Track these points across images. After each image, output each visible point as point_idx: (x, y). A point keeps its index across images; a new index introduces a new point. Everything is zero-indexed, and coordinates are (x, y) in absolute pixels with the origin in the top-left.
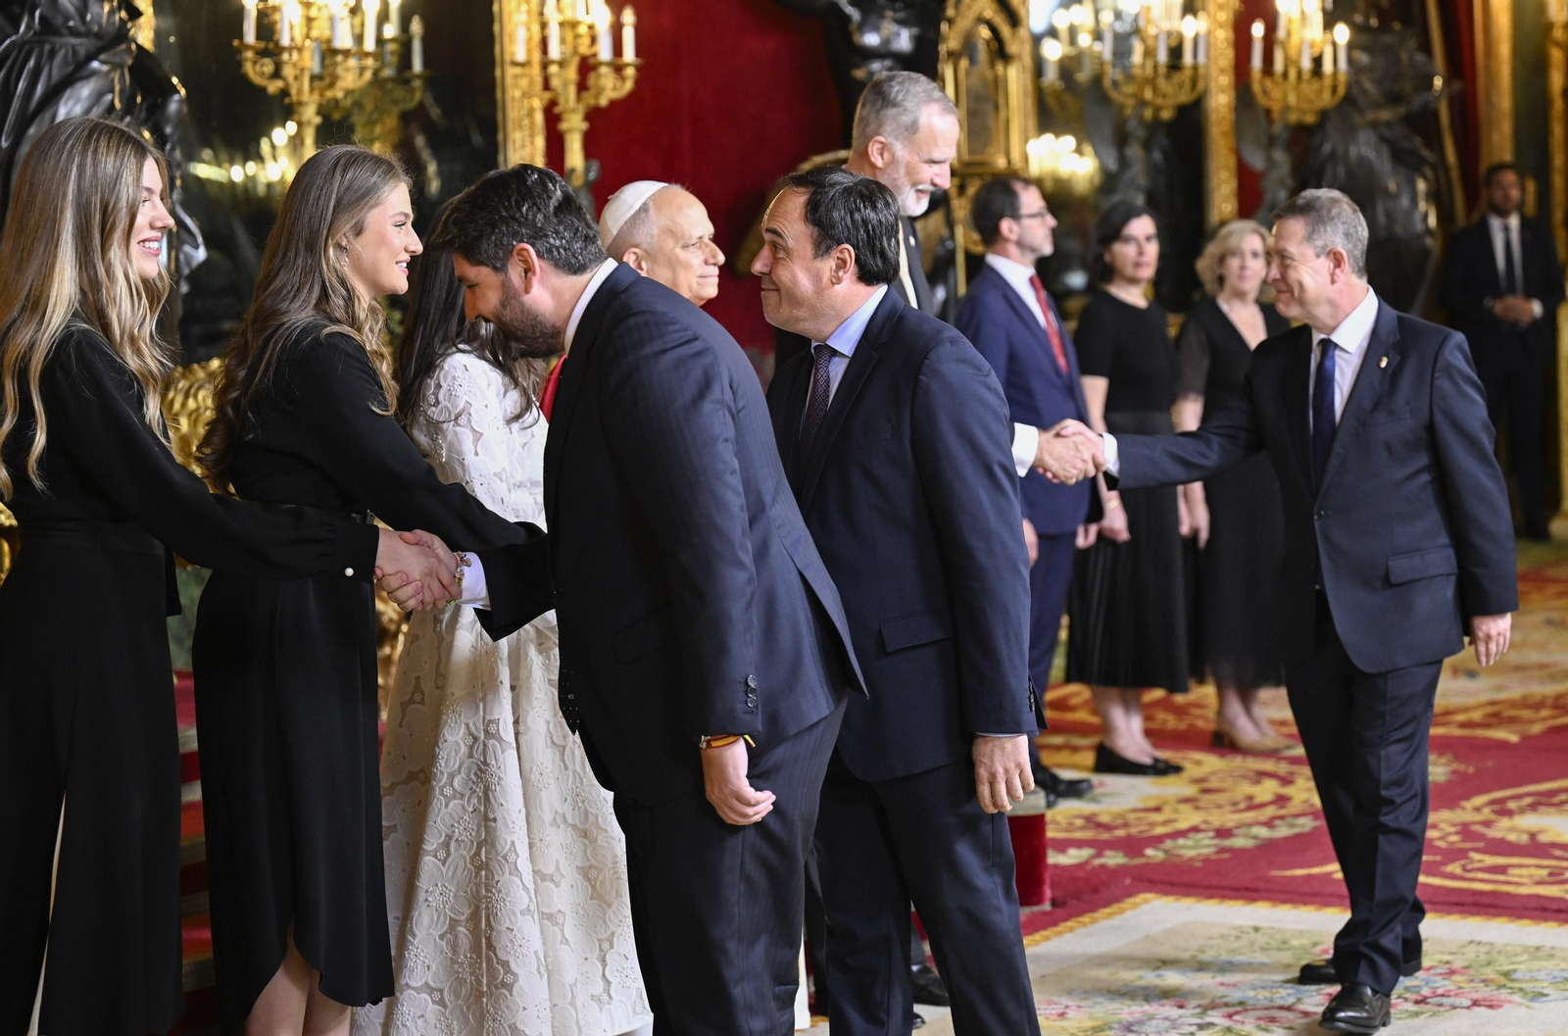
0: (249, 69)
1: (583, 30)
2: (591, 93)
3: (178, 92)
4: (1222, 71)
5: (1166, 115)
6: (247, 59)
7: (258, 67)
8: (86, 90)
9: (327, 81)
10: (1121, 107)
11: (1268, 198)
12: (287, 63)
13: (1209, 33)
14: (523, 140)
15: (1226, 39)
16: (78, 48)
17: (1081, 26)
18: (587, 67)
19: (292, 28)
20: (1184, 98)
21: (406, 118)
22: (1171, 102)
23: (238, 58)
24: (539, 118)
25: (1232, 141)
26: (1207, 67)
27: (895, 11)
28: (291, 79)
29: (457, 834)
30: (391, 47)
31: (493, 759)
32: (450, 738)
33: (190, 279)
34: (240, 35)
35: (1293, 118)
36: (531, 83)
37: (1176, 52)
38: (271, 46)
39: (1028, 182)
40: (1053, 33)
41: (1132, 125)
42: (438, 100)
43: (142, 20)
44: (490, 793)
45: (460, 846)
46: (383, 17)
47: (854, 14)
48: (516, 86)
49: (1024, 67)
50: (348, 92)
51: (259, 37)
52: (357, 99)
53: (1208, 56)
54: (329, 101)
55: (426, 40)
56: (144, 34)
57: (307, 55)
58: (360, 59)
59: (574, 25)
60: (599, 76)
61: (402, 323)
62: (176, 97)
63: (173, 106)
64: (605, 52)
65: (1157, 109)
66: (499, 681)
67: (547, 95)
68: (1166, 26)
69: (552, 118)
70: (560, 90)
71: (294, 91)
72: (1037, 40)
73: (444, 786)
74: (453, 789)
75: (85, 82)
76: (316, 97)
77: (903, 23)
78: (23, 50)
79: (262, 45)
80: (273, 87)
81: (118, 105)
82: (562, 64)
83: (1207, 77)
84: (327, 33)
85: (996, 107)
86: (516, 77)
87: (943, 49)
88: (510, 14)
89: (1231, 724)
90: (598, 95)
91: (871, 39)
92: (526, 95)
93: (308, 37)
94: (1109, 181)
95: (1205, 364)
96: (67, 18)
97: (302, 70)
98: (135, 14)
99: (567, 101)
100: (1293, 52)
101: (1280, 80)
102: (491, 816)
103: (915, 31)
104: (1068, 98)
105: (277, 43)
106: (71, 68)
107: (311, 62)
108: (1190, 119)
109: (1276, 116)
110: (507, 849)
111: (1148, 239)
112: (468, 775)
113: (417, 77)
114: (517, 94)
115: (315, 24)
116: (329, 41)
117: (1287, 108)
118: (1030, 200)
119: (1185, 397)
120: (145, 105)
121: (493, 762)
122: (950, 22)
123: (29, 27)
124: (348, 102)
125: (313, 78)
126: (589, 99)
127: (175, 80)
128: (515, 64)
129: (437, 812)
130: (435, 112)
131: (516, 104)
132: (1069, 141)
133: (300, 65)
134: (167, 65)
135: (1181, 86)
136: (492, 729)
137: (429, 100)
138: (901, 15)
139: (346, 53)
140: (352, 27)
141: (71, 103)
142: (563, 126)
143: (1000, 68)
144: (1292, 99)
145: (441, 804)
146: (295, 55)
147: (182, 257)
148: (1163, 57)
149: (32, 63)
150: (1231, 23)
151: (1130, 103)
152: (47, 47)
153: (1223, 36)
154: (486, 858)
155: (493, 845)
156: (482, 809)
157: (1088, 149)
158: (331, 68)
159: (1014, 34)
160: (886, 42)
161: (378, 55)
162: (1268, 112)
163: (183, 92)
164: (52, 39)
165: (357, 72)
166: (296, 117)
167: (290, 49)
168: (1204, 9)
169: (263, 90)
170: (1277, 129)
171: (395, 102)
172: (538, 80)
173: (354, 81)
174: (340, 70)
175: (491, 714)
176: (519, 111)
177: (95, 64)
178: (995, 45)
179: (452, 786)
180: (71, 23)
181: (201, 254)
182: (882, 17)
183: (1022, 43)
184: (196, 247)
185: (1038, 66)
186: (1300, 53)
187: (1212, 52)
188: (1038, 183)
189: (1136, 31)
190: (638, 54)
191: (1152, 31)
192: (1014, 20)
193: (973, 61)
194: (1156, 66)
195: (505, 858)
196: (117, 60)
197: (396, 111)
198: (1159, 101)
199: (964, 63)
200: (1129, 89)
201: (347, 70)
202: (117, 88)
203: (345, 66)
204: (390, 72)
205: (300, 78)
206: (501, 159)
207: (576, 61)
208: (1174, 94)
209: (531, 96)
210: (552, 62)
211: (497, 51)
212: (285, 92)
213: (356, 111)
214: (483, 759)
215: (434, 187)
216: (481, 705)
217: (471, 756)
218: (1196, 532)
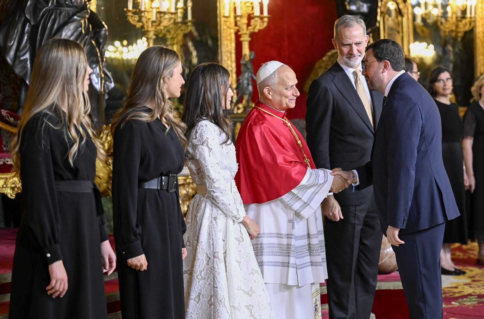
0: (130, 19)
1: (249, 4)
2: (252, 27)
3: (105, 27)
4: (481, 19)
5: (460, 35)
6: (129, 15)
7: (133, 18)
8: (72, 27)
9: (158, 23)
10: (444, 32)
12: (143, 17)
14: (228, 45)
16: (69, 11)
17: (429, 2)
18: (250, 17)
19: (145, 4)
20: (467, 28)
21: (185, 36)
22: (462, 30)
23: (126, 15)
24: (233, 36)
26: (475, 17)
28: (145, 22)
29: (202, 293)
30: (180, 11)
32: (200, 258)
33: (108, 94)
34: (127, 7)
36: (230, 24)
37: (464, 12)
38: (138, 10)
40: (419, 5)
41: (448, 39)
42: (197, 29)
43: (92, 1)
44: (215, 278)
45: (204, 297)
48: (225, 25)
49: (408, 18)
50: (165, 27)
51: (133, 8)
52: (168, 29)
53: (475, 13)
54: (158, 30)
55: (192, 8)
56: (93, 6)
58: (169, 15)
59: (246, 3)
60: (255, 21)
62: (104, 29)
63: (103, 32)
64: (257, 13)
65: (457, 33)
66: (218, 238)
67: (236, 28)
68: (461, 4)
69: (238, 36)
70: (241, 26)
71: (146, 27)
72: (413, 7)
73: (198, 275)
74: (201, 276)
75: (71, 24)
76: (153, 29)
77: (364, 2)
78: (50, 12)
79: (135, 10)
80: (139, 25)
81: (83, 32)
82: (241, 16)
83: (475, 21)
84: (158, 6)
85: (399, 32)
86: (225, 21)
87: (379, 10)
90: (254, 28)
91: (353, 8)
93: (151, 7)
94: (439, 59)
95: (474, 126)
97: (149, 19)
99: (243, 30)
102: (215, 286)
103: (369, 5)
104: (425, 29)
105: (140, 10)
106: (67, 19)
107: (152, 16)
108: (469, 37)
110: (221, 298)
111: (448, 80)
112: (207, 271)
113: (190, 21)
114: (225, 27)
115: (153, 2)
116: (159, 9)
119: (467, 138)
120: (93, 32)
121: (216, 267)
122: (382, 1)
123: (52, 4)
124: (165, 30)
125: (153, 22)
126: (251, 29)
127: (103, 23)
128: (225, 17)
129: (195, 285)
130: (196, 34)
131: (225, 31)
132: (425, 44)
133: (148, 17)
134: (100, 17)
135: (466, 24)
136: (216, 255)
137: (194, 30)
139: (165, 13)
141: (67, 31)
142: (242, 39)
143: (400, 18)
145: (197, 282)
146: (146, 14)
147: (106, 86)
148: (459, 14)
149: (53, 17)
151: (447, 30)
152: (58, 11)
153: (481, 6)
154: (214, 301)
155: (216, 296)
156: (212, 283)
157: (432, 46)
158: (160, 18)
159: (405, 6)
160: (358, 8)
161: (175, 14)
163: (106, 26)
164: (60, 8)
165: (168, 20)
166: (146, 36)
167: (144, 12)
169: (135, 26)
171: (182, 30)
172: (233, 22)
173: (167, 23)
174: (162, 19)
176: (226, 34)
177: (75, 17)
178: (398, 10)
179: (201, 275)
180: (67, 3)
181: (112, 85)
183: (408, 10)
184: (111, 83)
185: (414, 18)
187: (478, 12)
190: (269, 13)
191: (455, 4)
193: (390, 15)
194: (456, 17)
195: (221, 301)
196: (83, 15)
197: (182, 34)
198: (458, 30)
199: (387, 16)
200: (447, 25)
201: (165, 19)
202: (83, 25)
203: (164, 17)
204: (179, 20)
205: (148, 22)
206: (219, 51)
207: (247, 15)
208: (464, 27)
209: (230, 29)
210: (238, 16)
211: (218, 12)
212: (143, 27)
213: (168, 34)
214: (212, 266)
215: (195, 61)
216: (212, 246)
217: (208, 265)
218: (470, 186)
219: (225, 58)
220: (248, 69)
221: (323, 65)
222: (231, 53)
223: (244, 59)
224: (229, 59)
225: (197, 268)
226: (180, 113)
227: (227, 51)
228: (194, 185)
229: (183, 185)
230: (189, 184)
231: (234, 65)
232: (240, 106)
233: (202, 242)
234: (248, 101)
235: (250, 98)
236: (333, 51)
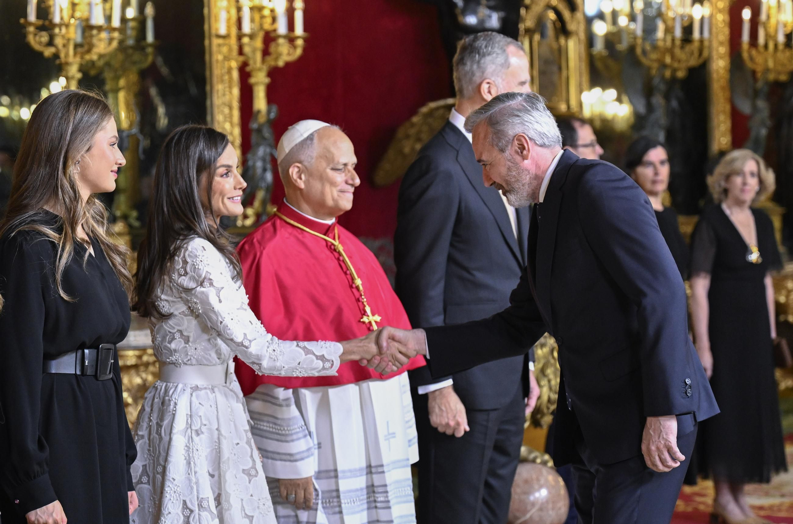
0: (31, 39)
1: (266, 12)
2: (273, 56)
4: (721, 44)
5: (681, 74)
6: (30, 33)
7: (37, 38)
9: (86, 48)
10: (649, 69)
11: (753, 134)
12: (57, 35)
13: (711, 16)
14: (224, 91)
15: (724, 21)
17: (621, 11)
18: (269, 38)
19: (61, 10)
20: (694, 62)
21: (144, 74)
22: (683, 65)
23: (24, 31)
24: (235, 75)
25: (728, 94)
26: (710, 41)
28: (60, 46)
30: (131, 24)
32: (173, 510)
34: (25, 15)
35: (771, 77)
36: (230, 50)
37: (688, 30)
38: (47, 23)
39: (583, 121)
40: (600, 16)
41: (656, 81)
42: (166, 62)
46: (126, 4)
48: (220, 52)
49: (579, 40)
50: (101, 56)
51: (38, 17)
52: (108, 61)
53: (710, 33)
54: (88, 62)
55: (156, 19)
57: (72, 30)
58: (109, 33)
59: (260, 9)
60: (278, 45)
64: (282, 28)
65: (674, 71)
67: (241, 59)
68: (681, 11)
69: (245, 74)
70: (250, 55)
71: (62, 55)
72: (589, 21)
76: (78, 59)
77: (493, 8)
79: (40, 22)
80: (48, 52)
82: (252, 37)
83: (710, 47)
84: (86, 15)
85: (560, 68)
86: (219, 45)
87: (522, 27)
88: (216, 2)
89: (724, 508)
90: (277, 59)
91: (471, 20)
92: (227, 58)
93: (73, 17)
94: (639, 121)
97: (69, 40)
99: (255, 63)
100: (771, 30)
101: (761, 49)
103: (502, 14)
104: (611, 63)
105: (51, 21)
107: (75, 34)
108: (698, 77)
109: (759, 75)
111: (662, 163)
113: (150, 45)
114: (220, 57)
115: (78, 8)
116: (87, 20)
117: (767, 70)
118: (585, 134)
119: (697, 276)
122: (527, 8)
124: (101, 63)
125: (76, 46)
126: (271, 61)
128: (219, 36)
130: (164, 70)
131: (219, 65)
132: (612, 93)
133: (67, 36)
135: (692, 53)
136: (205, 504)
137: (160, 61)
138: (492, 3)
139: (100, 28)
140: (104, 10)
142: (252, 80)
143: (562, 41)
144: (771, 64)
146: (64, 30)
148: (678, 33)
150: (727, 9)
151: (655, 65)
153: (722, 18)
157: (625, 98)
158: (89, 38)
159: (572, 17)
160: (481, 22)
161: (122, 30)
162: (754, 73)
165: (107, 41)
166: (64, 73)
167: (60, 26)
169: (41, 54)
170: (760, 84)
171: (134, 63)
172: (235, 48)
173: (105, 48)
174: (95, 41)
176: (221, 70)
178: (559, 25)
182: (479, 4)
183: (579, 23)
185: (590, 39)
186: (776, 31)
187: (714, 30)
188: (590, 122)
189: (660, 14)
190: (306, 29)
191: (671, 14)
192: (573, 7)
193: (543, 35)
194: (673, 40)
197: (135, 69)
198: (676, 65)
199: (537, 37)
200: (654, 56)
201: (100, 40)
203: (98, 37)
204: (131, 42)
205: (67, 45)
206: (208, 103)
207: (262, 34)
208: (686, 60)
209: (230, 60)
210: (245, 35)
211: (206, 27)
212: (56, 56)
213: (106, 69)
215: (162, 123)
216: (195, 487)
219: (219, 117)
220: (264, 138)
221: (412, 131)
222: (231, 108)
223: (256, 119)
224: (228, 121)
226: (130, 226)
227: (224, 104)
229: (136, 367)
230: (147, 365)
231: (237, 131)
232: (250, 211)
233: (174, 480)
234: (264, 203)
235: (268, 197)
236: (433, 105)
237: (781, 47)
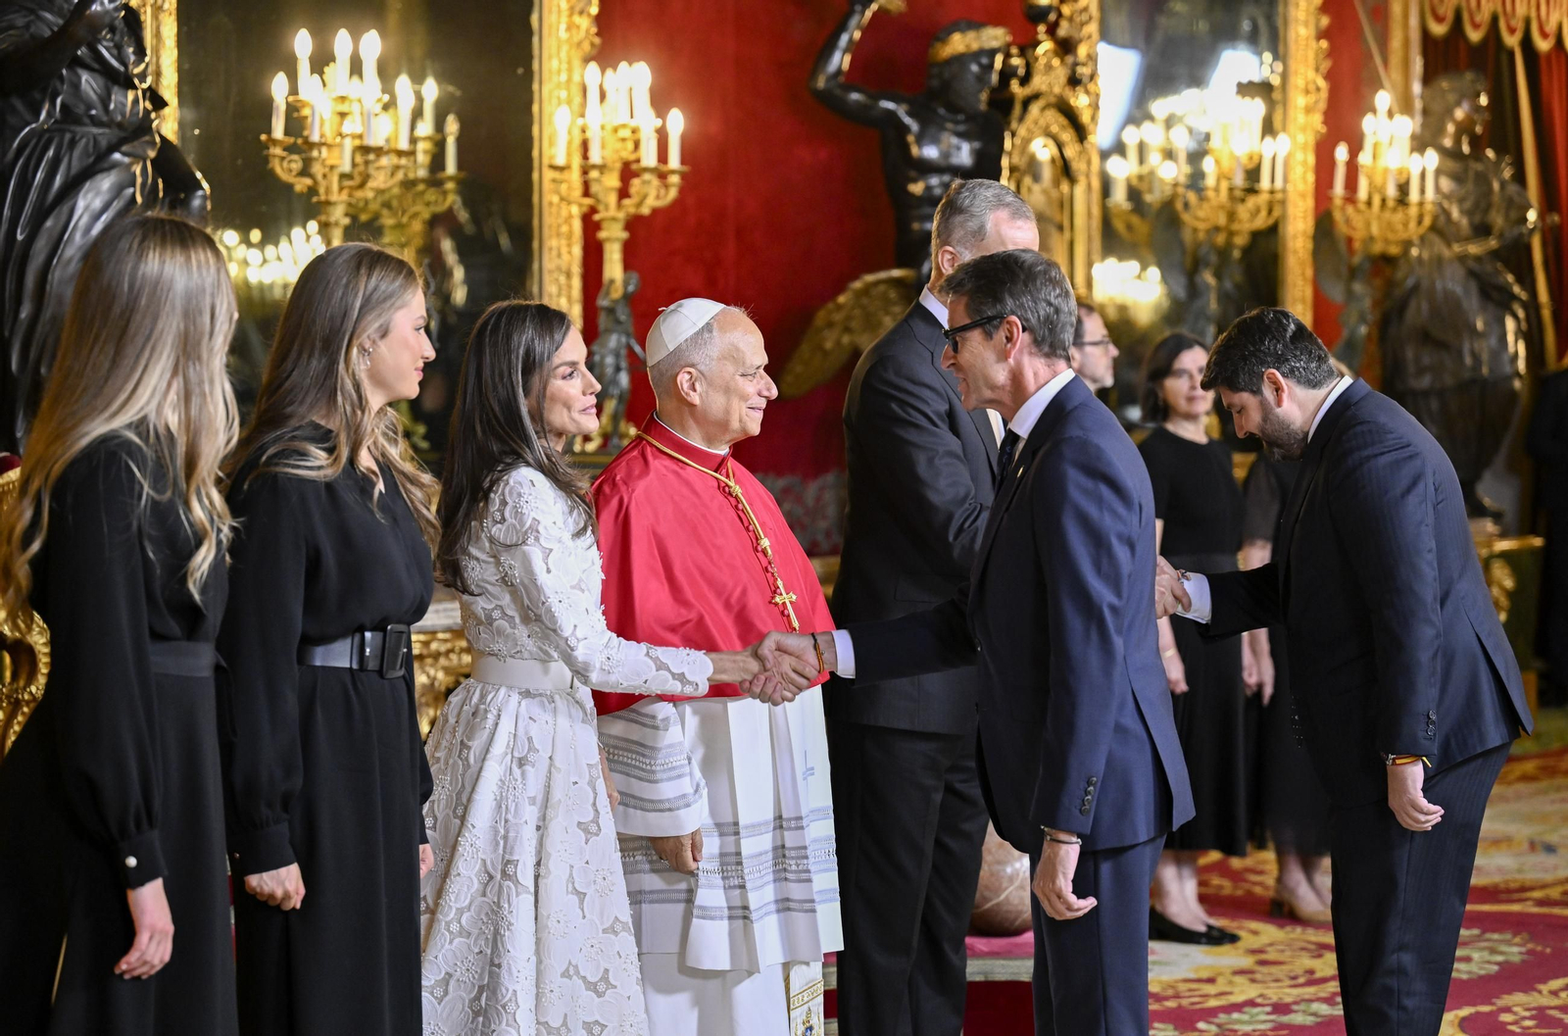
0: (276, 165)
1: (626, 133)
2: (633, 200)
3: (202, 189)
4: (1302, 196)
5: (1240, 241)
6: (274, 155)
7: (285, 164)
8: (106, 183)
9: (357, 180)
10: (1193, 231)
11: (1345, 333)
12: (316, 160)
13: (1288, 156)
14: (559, 248)
15: (1307, 163)
16: (100, 138)
17: (1152, 144)
18: (628, 172)
19: (322, 123)
20: (1261, 222)
22: (1245, 228)
23: (265, 152)
24: (577, 226)
25: (1311, 273)
26: (1284, 191)
27: (957, 123)
28: (319, 177)
29: (457, 974)
30: (423, 145)
31: (506, 901)
32: (465, 872)
34: (269, 131)
35: (1377, 248)
36: (570, 188)
37: (1253, 174)
38: (300, 141)
39: (1093, 310)
40: (1120, 148)
41: (1205, 250)
43: (166, 111)
44: (499, 936)
45: (460, 987)
46: (417, 114)
47: (914, 126)
48: (554, 192)
49: (1091, 187)
50: (380, 192)
51: (287, 133)
52: (387, 200)
53: (1286, 180)
54: (358, 201)
55: (459, 141)
56: (168, 124)
57: (338, 152)
58: (393, 158)
59: (618, 128)
60: (642, 183)
61: (425, 437)
62: (200, 193)
63: (196, 202)
64: (649, 158)
65: (1231, 235)
66: (524, 820)
67: (588, 201)
68: (1244, 148)
69: (590, 225)
70: (601, 196)
71: (322, 190)
72: (1105, 155)
73: (451, 922)
74: (464, 927)
75: (105, 175)
76: (344, 196)
77: (964, 136)
78: (42, 139)
79: (291, 140)
80: (301, 184)
81: (139, 199)
82: (602, 168)
83: (1283, 203)
84: (361, 129)
86: (554, 181)
87: (1005, 162)
88: (551, 115)
89: (1291, 890)
90: (640, 204)
91: (931, 152)
92: (565, 201)
93: (339, 133)
94: (1177, 310)
96: (90, 107)
97: (332, 168)
98: (159, 103)
99: (607, 209)
100: (1378, 179)
101: (1363, 207)
102: (497, 961)
103: (977, 145)
104: (1135, 220)
105: (306, 140)
106: (91, 159)
107: (342, 160)
108: (1265, 246)
109: (1357, 245)
110: (507, 997)
112: (479, 914)
113: (451, 178)
114: (555, 199)
115: (347, 119)
116: (363, 138)
117: (1369, 238)
118: (1094, 328)
119: (1252, 544)
120: (167, 200)
121: (506, 906)
123: (50, 115)
124: (378, 203)
125: (343, 177)
126: (630, 206)
127: (199, 175)
128: (554, 168)
129: (439, 948)
131: (554, 210)
132: (1133, 265)
133: (330, 162)
134: (190, 159)
135: (1257, 211)
136: (510, 870)
138: (961, 128)
139: (379, 151)
141: (90, 196)
142: (602, 235)
143: (1066, 188)
144: (1375, 230)
145: (445, 940)
146: (325, 152)
148: (1239, 180)
149: (51, 153)
150: (1313, 146)
151: (1202, 226)
152: (68, 136)
153: (1305, 158)
154: (486, 1004)
155: (494, 992)
156: (489, 952)
157: (1154, 272)
158: (364, 166)
159: (1080, 152)
160: (946, 155)
161: (411, 154)
162: (1349, 241)
163: (205, 185)
164: (73, 128)
165: (389, 171)
166: (323, 218)
167: (320, 146)
168: (1284, 129)
169: (290, 187)
170: (1358, 258)
171: (426, 204)
172: (578, 185)
173: (385, 182)
174: (371, 169)
175: (511, 854)
176: (556, 218)
177: (117, 156)
178: (1059, 163)
179: (460, 923)
180: (93, 112)
182: (944, 129)
183: (1090, 162)
185: (1106, 187)
186: (1385, 180)
187: (1291, 176)
190: (683, 162)
191: (1226, 150)
192: (1081, 132)
193: (1036, 178)
194: (1231, 189)
195: (504, 1007)
196: (139, 151)
197: (426, 215)
198: (1235, 226)
199: (1027, 180)
200: (1201, 212)
201: (378, 168)
202: (139, 180)
203: (377, 165)
204: (422, 173)
205: (329, 176)
207: (618, 166)
208: (1250, 218)
209: (569, 203)
210: (594, 167)
211: (535, 153)
212: (313, 191)
213: (385, 212)
214: (496, 900)
215: (460, 295)
216: (502, 842)
217: (484, 894)
218: (1260, 686)
219: (551, 288)
220: (618, 322)
221: (838, 317)
222: (569, 275)
223: (608, 293)
224: (564, 292)
225: (450, 900)
226: (415, 448)
227: (559, 269)
228: (450, 660)
229: (421, 657)
230: (436, 656)
231: (577, 310)
233: (474, 827)
234: (615, 418)
235: (622, 408)
236: (870, 278)
237: (1391, 203)
